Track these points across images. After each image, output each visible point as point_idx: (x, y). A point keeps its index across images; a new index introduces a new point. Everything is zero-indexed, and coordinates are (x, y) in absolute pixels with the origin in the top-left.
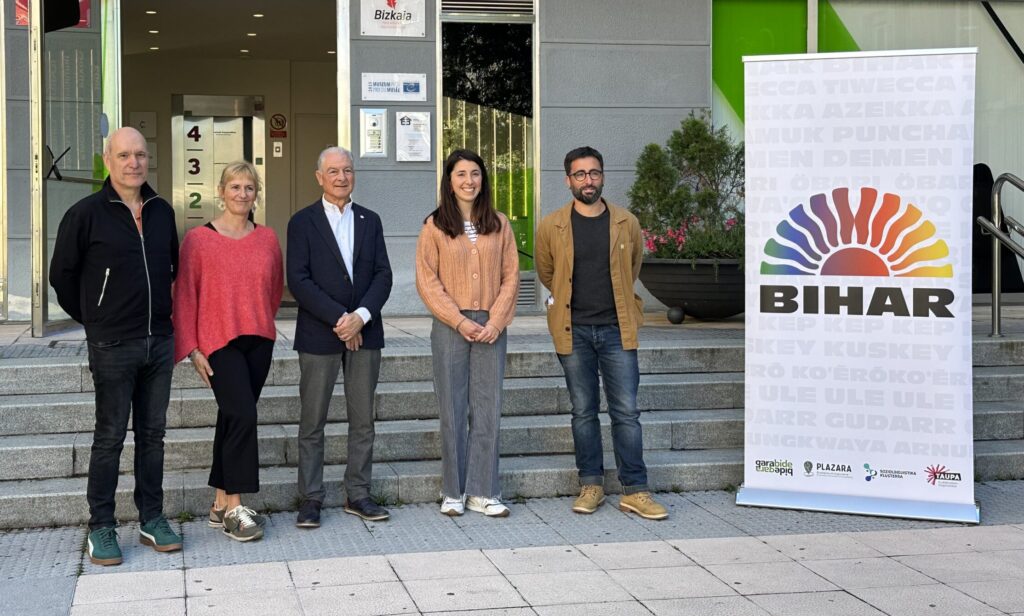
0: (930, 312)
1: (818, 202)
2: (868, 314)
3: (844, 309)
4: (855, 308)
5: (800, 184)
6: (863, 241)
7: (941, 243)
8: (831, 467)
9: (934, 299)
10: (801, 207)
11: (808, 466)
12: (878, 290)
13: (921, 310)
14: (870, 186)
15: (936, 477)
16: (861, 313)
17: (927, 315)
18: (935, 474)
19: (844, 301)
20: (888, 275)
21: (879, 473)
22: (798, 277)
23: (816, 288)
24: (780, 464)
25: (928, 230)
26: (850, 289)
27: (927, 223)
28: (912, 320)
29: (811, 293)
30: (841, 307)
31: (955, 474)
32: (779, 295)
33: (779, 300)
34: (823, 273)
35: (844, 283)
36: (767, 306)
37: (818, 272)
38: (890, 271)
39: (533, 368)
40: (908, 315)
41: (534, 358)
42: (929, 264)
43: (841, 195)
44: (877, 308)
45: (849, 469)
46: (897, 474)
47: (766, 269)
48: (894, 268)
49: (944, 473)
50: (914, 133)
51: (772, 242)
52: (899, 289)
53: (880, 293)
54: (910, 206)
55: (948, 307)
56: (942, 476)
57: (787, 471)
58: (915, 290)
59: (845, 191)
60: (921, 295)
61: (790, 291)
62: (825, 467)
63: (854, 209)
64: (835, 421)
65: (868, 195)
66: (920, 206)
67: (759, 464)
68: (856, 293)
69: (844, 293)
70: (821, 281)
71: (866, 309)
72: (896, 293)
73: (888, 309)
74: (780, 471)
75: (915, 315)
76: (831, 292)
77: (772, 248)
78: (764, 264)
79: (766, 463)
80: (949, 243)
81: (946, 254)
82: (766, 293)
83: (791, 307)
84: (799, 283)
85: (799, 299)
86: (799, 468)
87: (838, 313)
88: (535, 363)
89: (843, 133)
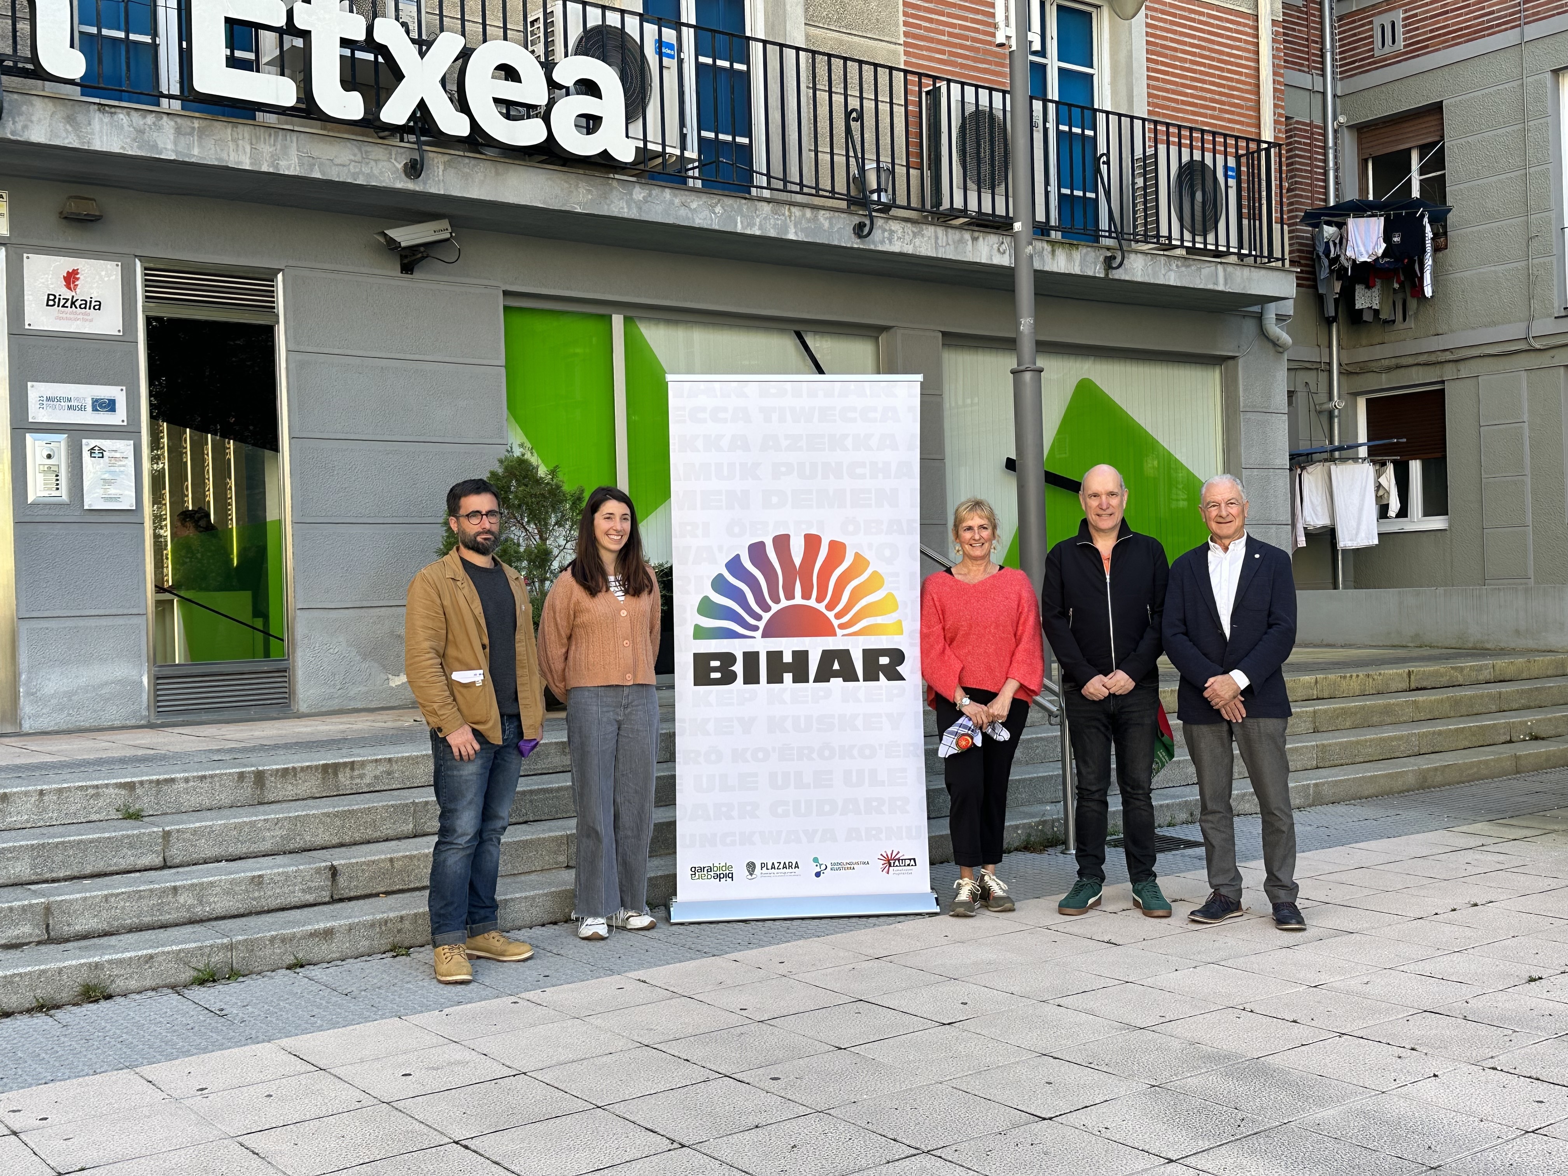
0: (881, 675)
1: (757, 551)
2: (816, 680)
3: (788, 677)
4: (801, 677)
5: (736, 530)
6: (806, 595)
7: (890, 596)
8: (776, 865)
9: (884, 660)
10: (738, 556)
11: (751, 867)
12: (825, 652)
13: (871, 675)
14: (813, 531)
15: (890, 866)
16: (808, 682)
17: (878, 680)
18: (890, 861)
19: (788, 668)
20: (835, 635)
21: (829, 867)
22: (737, 641)
23: (757, 653)
24: (719, 868)
25: (876, 581)
26: (794, 653)
27: (875, 573)
28: (862, 686)
29: (751, 659)
30: (785, 675)
31: (910, 860)
32: (715, 664)
33: (715, 669)
34: (764, 636)
35: (787, 646)
36: (702, 678)
37: (759, 634)
38: (837, 630)
39: (367, 780)
40: (857, 679)
41: (369, 768)
42: (879, 620)
43: (782, 542)
44: (824, 675)
45: (797, 866)
46: (850, 866)
47: (700, 633)
48: (841, 626)
49: (899, 860)
50: (859, 471)
51: (706, 600)
52: (848, 651)
53: (828, 656)
54: (857, 554)
55: (898, 668)
56: (897, 863)
57: (726, 876)
58: (865, 651)
59: (787, 537)
60: (870, 656)
61: (728, 659)
62: (769, 867)
63: (797, 561)
64: (780, 810)
65: (812, 542)
66: (867, 555)
67: (695, 871)
68: (801, 657)
69: (788, 658)
70: (762, 645)
71: (812, 676)
72: (844, 656)
73: (836, 674)
74: (719, 877)
75: (864, 680)
76: (774, 657)
77: (707, 608)
78: (697, 628)
79: (702, 869)
80: (899, 596)
81: (896, 608)
82: (701, 661)
83: (728, 678)
84: (737, 648)
85: (738, 668)
86: (741, 871)
87: (782, 682)
88: (370, 772)
89: (783, 469)
